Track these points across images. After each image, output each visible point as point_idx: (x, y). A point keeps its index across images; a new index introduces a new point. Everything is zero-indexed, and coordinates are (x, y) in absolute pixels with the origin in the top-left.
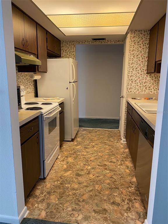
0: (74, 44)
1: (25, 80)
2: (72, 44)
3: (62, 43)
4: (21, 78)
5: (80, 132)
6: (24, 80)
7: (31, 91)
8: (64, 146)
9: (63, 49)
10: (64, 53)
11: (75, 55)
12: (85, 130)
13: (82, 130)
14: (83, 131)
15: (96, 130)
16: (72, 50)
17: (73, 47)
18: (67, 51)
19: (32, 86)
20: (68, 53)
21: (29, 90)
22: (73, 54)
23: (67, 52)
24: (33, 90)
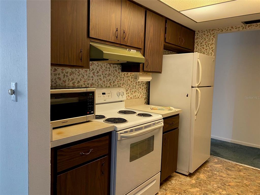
0: (213, 34)
1: (132, 82)
2: (211, 34)
3: (198, 33)
4: (126, 79)
5: (209, 164)
6: (129, 82)
7: (141, 96)
8: (173, 182)
9: (197, 42)
10: (199, 47)
11: (214, 48)
12: (221, 162)
13: (216, 161)
14: (216, 163)
15: (241, 168)
16: (210, 43)
17: (212, 37)
18: (204, 44)
19: (142, 89)
20: (205, 46)
21: (137, 94)
22: (211, 47)
23: (203, 46)
24: (145, 94)
